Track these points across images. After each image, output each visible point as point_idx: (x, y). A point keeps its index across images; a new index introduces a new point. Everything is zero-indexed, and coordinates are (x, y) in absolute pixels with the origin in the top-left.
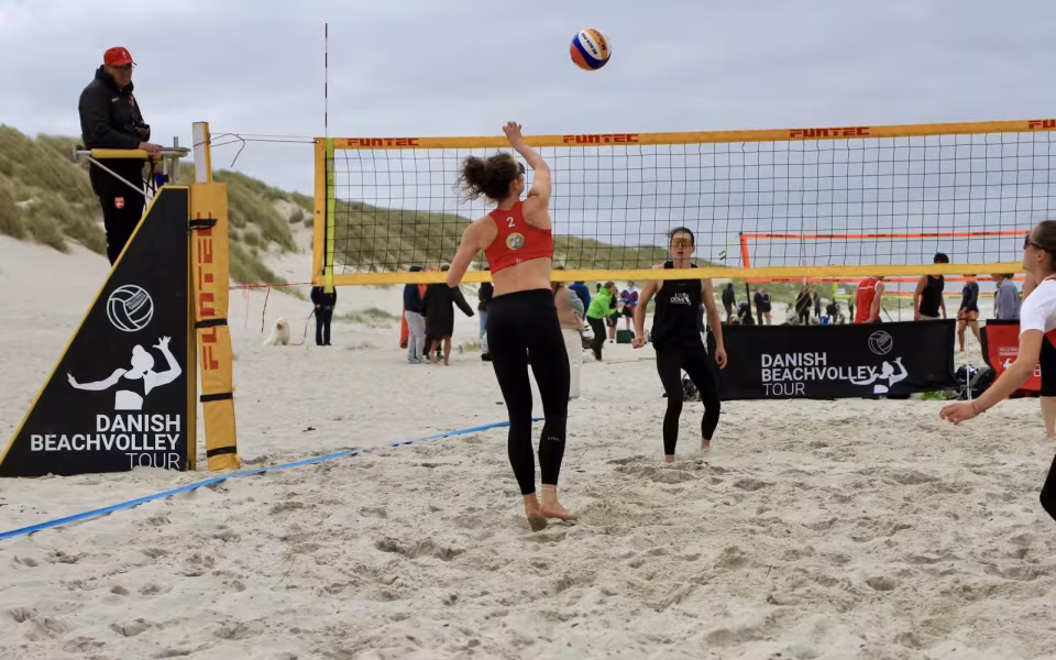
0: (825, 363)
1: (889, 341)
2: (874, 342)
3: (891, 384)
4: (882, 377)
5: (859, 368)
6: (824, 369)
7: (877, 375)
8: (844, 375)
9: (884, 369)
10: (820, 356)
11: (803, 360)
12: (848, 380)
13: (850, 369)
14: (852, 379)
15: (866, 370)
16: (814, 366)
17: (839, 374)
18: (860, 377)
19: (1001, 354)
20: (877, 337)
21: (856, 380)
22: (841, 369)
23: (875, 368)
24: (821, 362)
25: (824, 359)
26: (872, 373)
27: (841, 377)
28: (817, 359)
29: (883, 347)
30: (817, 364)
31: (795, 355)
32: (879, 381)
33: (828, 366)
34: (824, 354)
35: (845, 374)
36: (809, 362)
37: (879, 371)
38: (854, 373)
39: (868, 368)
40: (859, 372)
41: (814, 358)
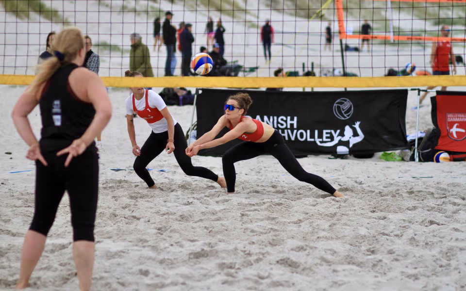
0: (295, 126)
1: (351, 107)
2: (339, 107)
3: (351, 146)
4: (344, 139)
5: (325, 131)
6: (295, 131)
7: (340, 138)
8: (311, 138)
9: (345, 133)
10: (292, 119)
11: (278, 123)
12: (315, 142)
13: (316, 132)
14: (318, 141)
15: (331, 133)
16: (286, 128)
17: (307, 135)
18: (325, 139)
19: (449, 120)
20: (341, 103)
21: (321, 142)
22: (308, 131)
23: (338, 131)
24: (292, 125)
25: (295, 122)
26: (335, 135)
27: (309, 139)
28: (289, 122)
29: (346, 113)
30: (289, 127)
31: (271, 117)
32: (341, 143)
33: (298, 129)
34: (295, 118)
35: (312, 136)
36: (282, 125)
37: (342, 134)
38: (321, 136)
39: (333, 132)
40: (325, 135)
41: (286, 121)
